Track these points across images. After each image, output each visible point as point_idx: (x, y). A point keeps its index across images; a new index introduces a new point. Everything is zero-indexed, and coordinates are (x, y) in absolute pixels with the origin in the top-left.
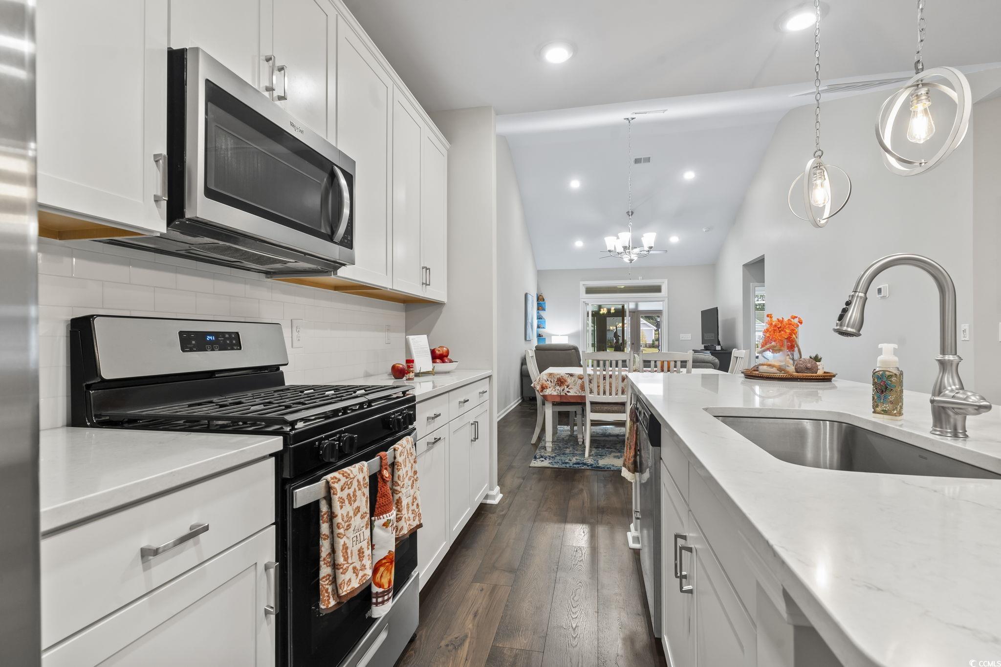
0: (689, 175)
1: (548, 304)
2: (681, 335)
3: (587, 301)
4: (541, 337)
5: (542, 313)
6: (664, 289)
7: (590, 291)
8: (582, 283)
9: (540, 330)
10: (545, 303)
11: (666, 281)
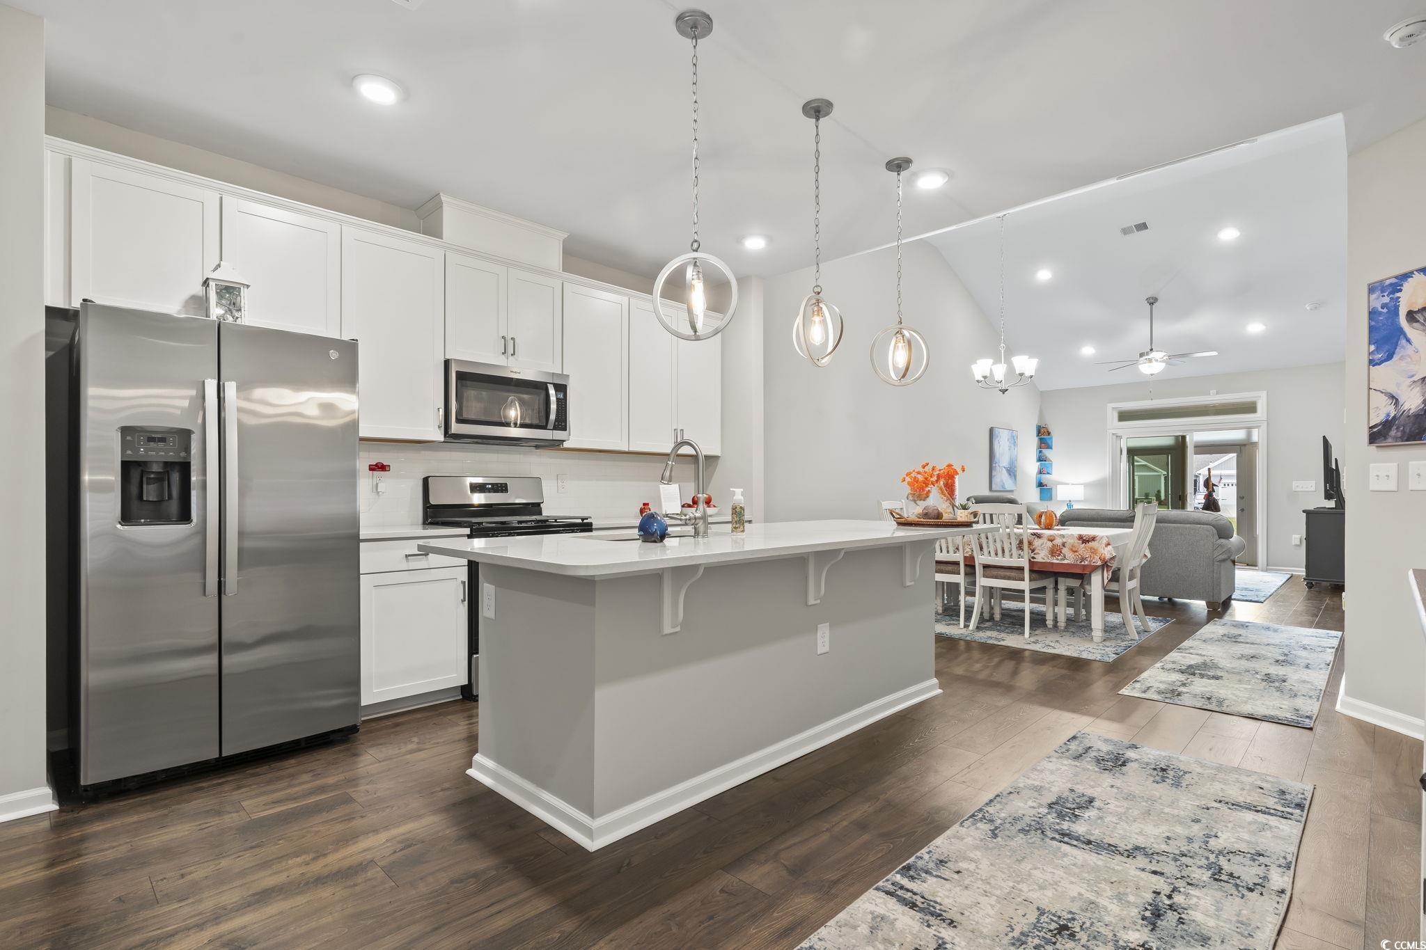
0: (1229, 235)
1: (1056, 440)
2: (1295, 484)
3: (1119, 432)
4: (1043, 486)
5: (1046, 452)
6: (1261, 407)
7: (1124, 416)
8: (1110, 406)
9: (1043, 476)
10: (1052, 438)
11: (1263, 394)
